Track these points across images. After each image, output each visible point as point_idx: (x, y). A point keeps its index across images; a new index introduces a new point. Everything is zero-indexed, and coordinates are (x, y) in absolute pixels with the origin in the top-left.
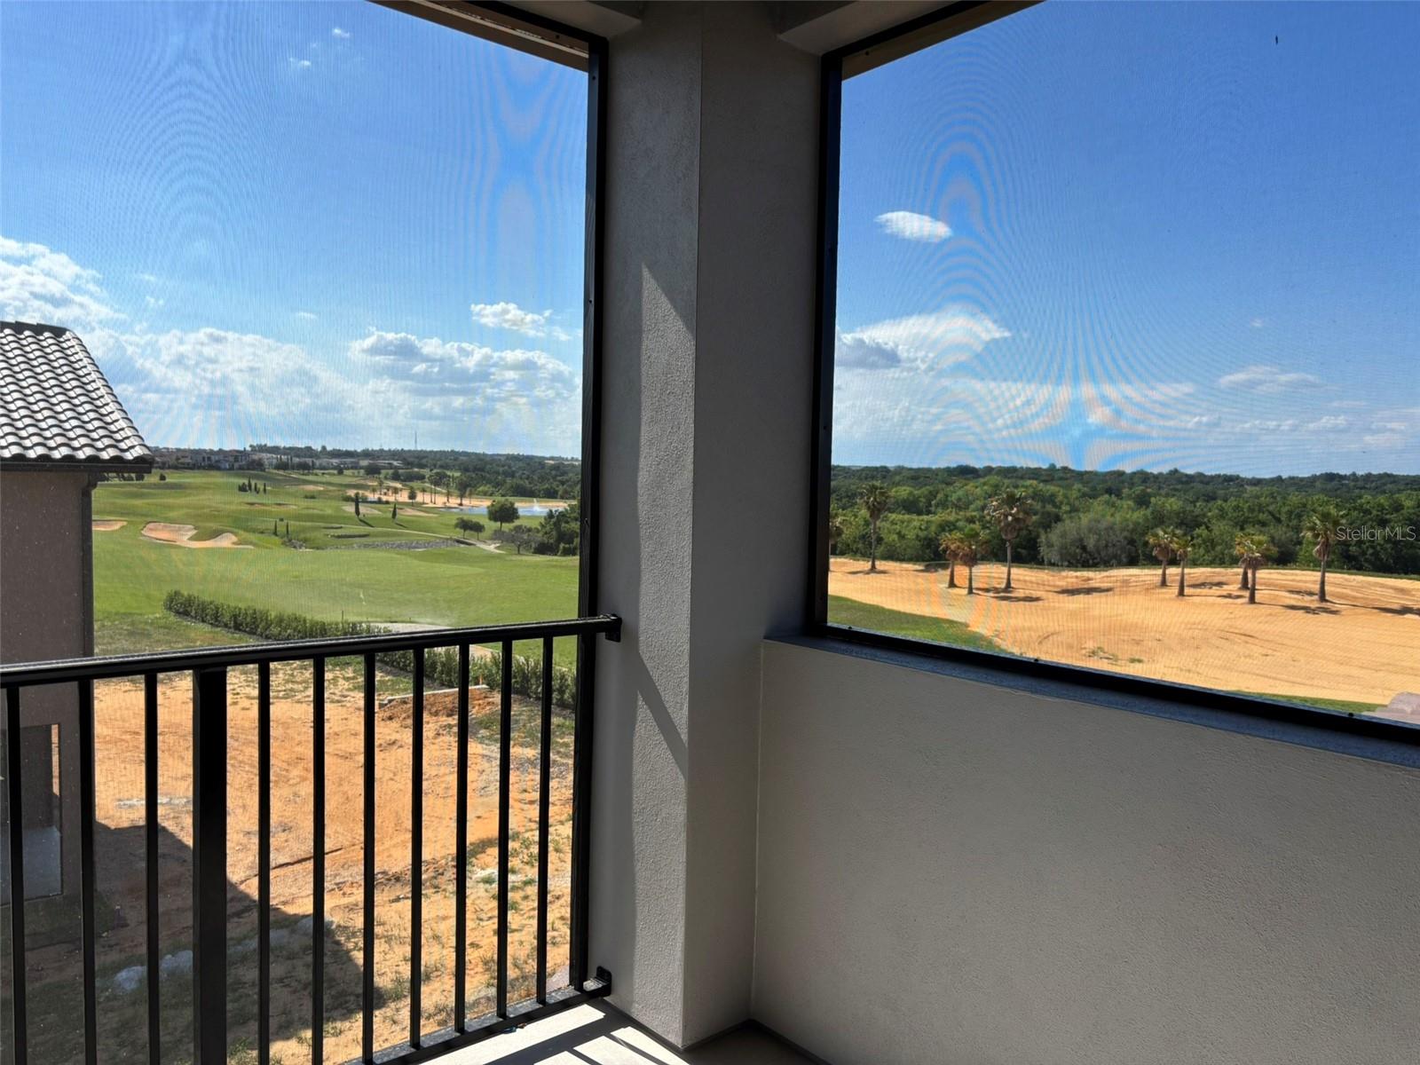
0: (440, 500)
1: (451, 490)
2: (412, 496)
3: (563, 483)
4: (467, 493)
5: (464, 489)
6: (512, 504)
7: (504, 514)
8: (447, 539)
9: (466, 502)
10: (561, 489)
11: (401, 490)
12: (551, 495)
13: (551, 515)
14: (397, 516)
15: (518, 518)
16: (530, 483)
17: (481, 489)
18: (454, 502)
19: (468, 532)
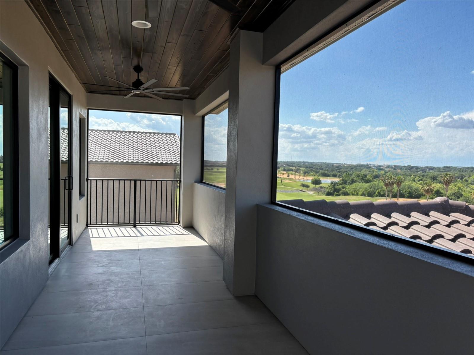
0: (297, 177)
1: (301, 174)
2: (288, 176)
3: (339, 172)
4: (306, 175)
5: (306, 173)
6: (319, 179)
7: (316, 182)
8: (298, 190)
9: (305, 178)
10: (338, 174)
11: (285, 174)
12: (335, 176)
13: (332, 183)
14: (283, 182)
15: (321, 183)
16: (328, 172)
17: (311, 174)
18: (302, 178)
19: (304, 188)
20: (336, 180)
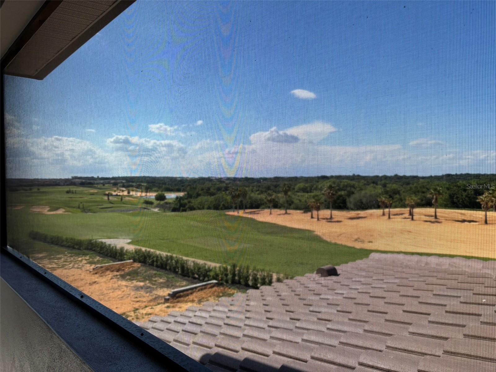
0: (139, 194)
1: (143, 190)
2: (129, 193)
3: (183, 186)
4: (149, 190)
5: (148, 190)
6: (164, 194)
7: (161, 198)
8: (140, 208)
9: (148, 194)
10: (182, 188)
11: (125, 191)
12: (178, 190)
13: (177, 198)
14: (123, 200)
15: (166, 199)
16: (171, 187)
17: (154, 189)
18: (144, 194)
19: (148, 205)
20: (181, 194)
